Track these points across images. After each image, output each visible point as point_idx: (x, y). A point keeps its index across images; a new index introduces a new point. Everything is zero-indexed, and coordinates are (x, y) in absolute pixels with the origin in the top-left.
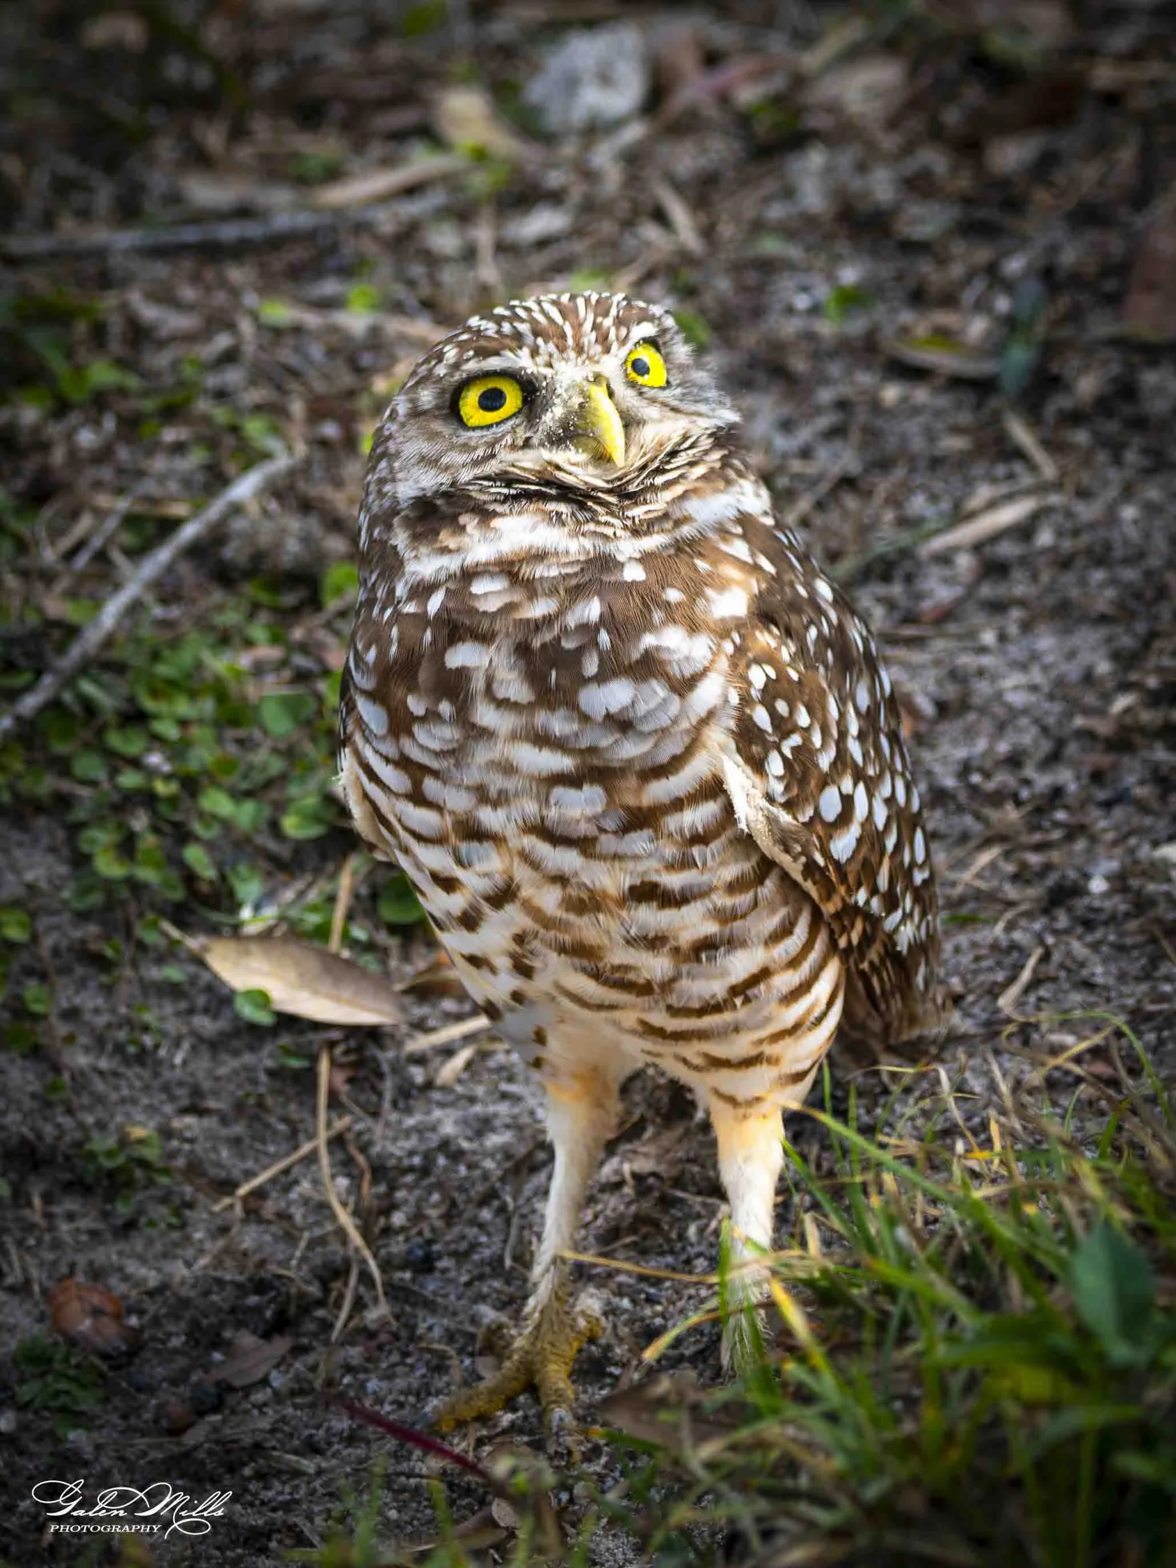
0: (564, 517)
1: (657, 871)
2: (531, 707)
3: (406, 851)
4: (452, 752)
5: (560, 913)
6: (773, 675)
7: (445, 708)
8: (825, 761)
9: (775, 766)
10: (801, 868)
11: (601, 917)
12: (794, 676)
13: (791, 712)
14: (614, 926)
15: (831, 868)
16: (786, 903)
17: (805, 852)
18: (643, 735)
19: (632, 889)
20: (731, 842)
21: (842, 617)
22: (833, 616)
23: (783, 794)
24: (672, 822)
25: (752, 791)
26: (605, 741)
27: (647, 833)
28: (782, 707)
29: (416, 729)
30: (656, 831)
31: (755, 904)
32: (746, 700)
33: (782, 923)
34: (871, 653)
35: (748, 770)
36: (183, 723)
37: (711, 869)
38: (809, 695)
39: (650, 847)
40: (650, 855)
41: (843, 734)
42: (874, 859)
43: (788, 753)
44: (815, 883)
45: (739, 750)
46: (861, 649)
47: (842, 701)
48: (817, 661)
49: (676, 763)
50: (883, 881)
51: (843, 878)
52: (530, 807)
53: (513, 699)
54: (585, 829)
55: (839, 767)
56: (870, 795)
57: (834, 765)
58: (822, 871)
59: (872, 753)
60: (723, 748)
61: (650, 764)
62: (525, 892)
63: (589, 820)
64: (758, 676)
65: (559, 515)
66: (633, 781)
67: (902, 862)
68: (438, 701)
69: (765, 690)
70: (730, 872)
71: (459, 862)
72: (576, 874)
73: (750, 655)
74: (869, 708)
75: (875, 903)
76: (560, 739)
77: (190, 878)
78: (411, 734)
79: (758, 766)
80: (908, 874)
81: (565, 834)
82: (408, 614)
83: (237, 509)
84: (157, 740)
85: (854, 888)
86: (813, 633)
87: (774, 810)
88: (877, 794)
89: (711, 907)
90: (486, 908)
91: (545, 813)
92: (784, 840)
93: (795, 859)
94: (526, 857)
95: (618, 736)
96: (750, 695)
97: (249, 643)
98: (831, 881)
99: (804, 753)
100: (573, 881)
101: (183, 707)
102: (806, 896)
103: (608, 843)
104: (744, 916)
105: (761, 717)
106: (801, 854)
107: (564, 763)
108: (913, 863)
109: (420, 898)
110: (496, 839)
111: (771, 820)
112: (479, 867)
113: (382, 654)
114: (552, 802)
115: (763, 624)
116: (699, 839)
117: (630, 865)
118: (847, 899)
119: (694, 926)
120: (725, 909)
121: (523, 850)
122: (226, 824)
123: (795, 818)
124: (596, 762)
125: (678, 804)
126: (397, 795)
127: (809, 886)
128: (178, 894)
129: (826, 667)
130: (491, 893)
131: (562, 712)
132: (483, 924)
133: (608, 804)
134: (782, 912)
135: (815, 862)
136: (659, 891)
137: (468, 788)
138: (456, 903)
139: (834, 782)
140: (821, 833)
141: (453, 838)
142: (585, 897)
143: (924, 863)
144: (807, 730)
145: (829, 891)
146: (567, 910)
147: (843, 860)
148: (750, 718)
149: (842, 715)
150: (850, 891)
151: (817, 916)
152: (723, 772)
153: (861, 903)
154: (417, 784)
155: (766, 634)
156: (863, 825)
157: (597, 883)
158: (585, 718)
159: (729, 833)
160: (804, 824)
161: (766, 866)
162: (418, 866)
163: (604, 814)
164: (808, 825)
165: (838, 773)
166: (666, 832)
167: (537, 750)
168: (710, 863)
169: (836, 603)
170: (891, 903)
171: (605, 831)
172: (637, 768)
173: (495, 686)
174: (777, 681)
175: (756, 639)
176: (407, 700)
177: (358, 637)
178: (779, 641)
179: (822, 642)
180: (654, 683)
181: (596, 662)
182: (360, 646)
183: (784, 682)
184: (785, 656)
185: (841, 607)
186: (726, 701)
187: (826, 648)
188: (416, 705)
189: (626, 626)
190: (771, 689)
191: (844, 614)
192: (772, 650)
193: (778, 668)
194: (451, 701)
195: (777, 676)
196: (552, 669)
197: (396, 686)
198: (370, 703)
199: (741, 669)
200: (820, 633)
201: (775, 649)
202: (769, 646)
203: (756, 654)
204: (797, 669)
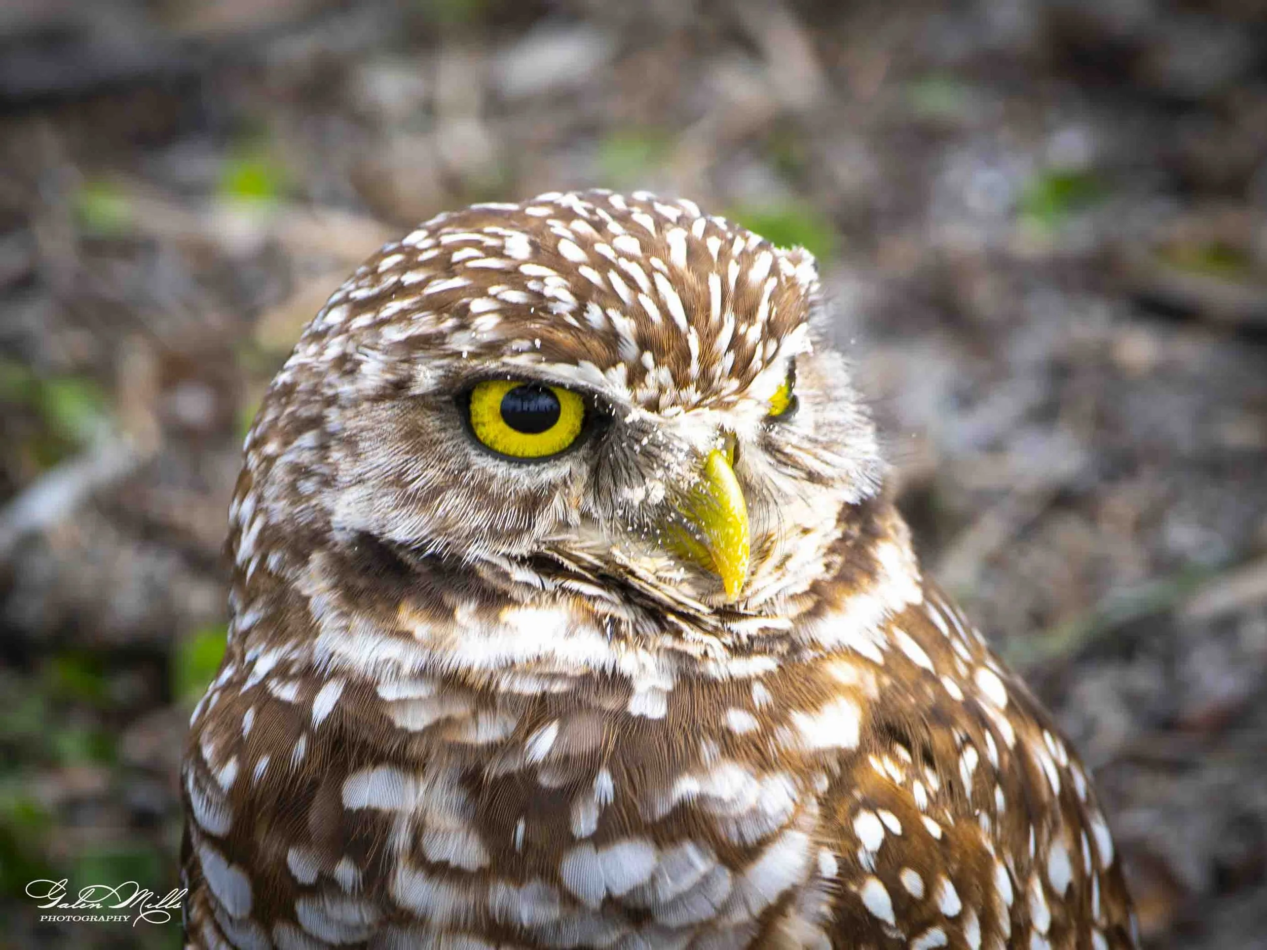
0: (623, 628)
2: (483, 876)
6: (896, 827)
7: (347, 872)
12: (935, 830)
13: (928, 892)
18: (666, 932)
21: (1022, 732)
22: (1007, 731)
26: (604, 938)
28: (914, 882)
29: (301, 907)
32: (851, 871)
34: (1074, 793)
38: (962, 862)
41: (1020, 928)
46: (1056, 787)
47: (1020, 873)
48: (977, 805)
53: (453, 863)
64: (870, 830)
65: (615, 622)
68: (336, 858)
69: (882, 853)
73: (858, 794)
74: (1070, 886)
78: (293, 919)
82: (278, 701)
83: (32, 541)
86: (969, 761)
95: (624, 929)
96: (856, 860)
105: (876, 898)
113: (244, 776)
115: (882, 742)
129: (993, 816)
131: (533, 887)
144: (956, 918)
148: (857, 899)
149: (1021, 897)
155: (886, 760)
169: (1011, 709)
173: (425, 841)
174: (904, 837)
175: (869, 767)
176: (286, 856)
177: (204, 737)
178: (910, 772)
179: (986, 774)
180: (690, 849)
181: (595, 814)
182: (208, 752)
183: (915, 840)
184: (920, 797)
185: (1021, 717)
186: (814, 871)
187: (994, 786)
188: (301, 865)
189: (643, 766)
190: (893, 851)
191: (1027, 727)
192: (897, 786)
193: (906, 817)
194: (358, 862)
195: (903, 829)
196: (517, 818)
197: (267, 832)
198: (222, 864)
199: (841, 818)
200: (983, 761)
201: (901, 785)
202: (892, 779)
203: (867, 792)
204: (940, 818)
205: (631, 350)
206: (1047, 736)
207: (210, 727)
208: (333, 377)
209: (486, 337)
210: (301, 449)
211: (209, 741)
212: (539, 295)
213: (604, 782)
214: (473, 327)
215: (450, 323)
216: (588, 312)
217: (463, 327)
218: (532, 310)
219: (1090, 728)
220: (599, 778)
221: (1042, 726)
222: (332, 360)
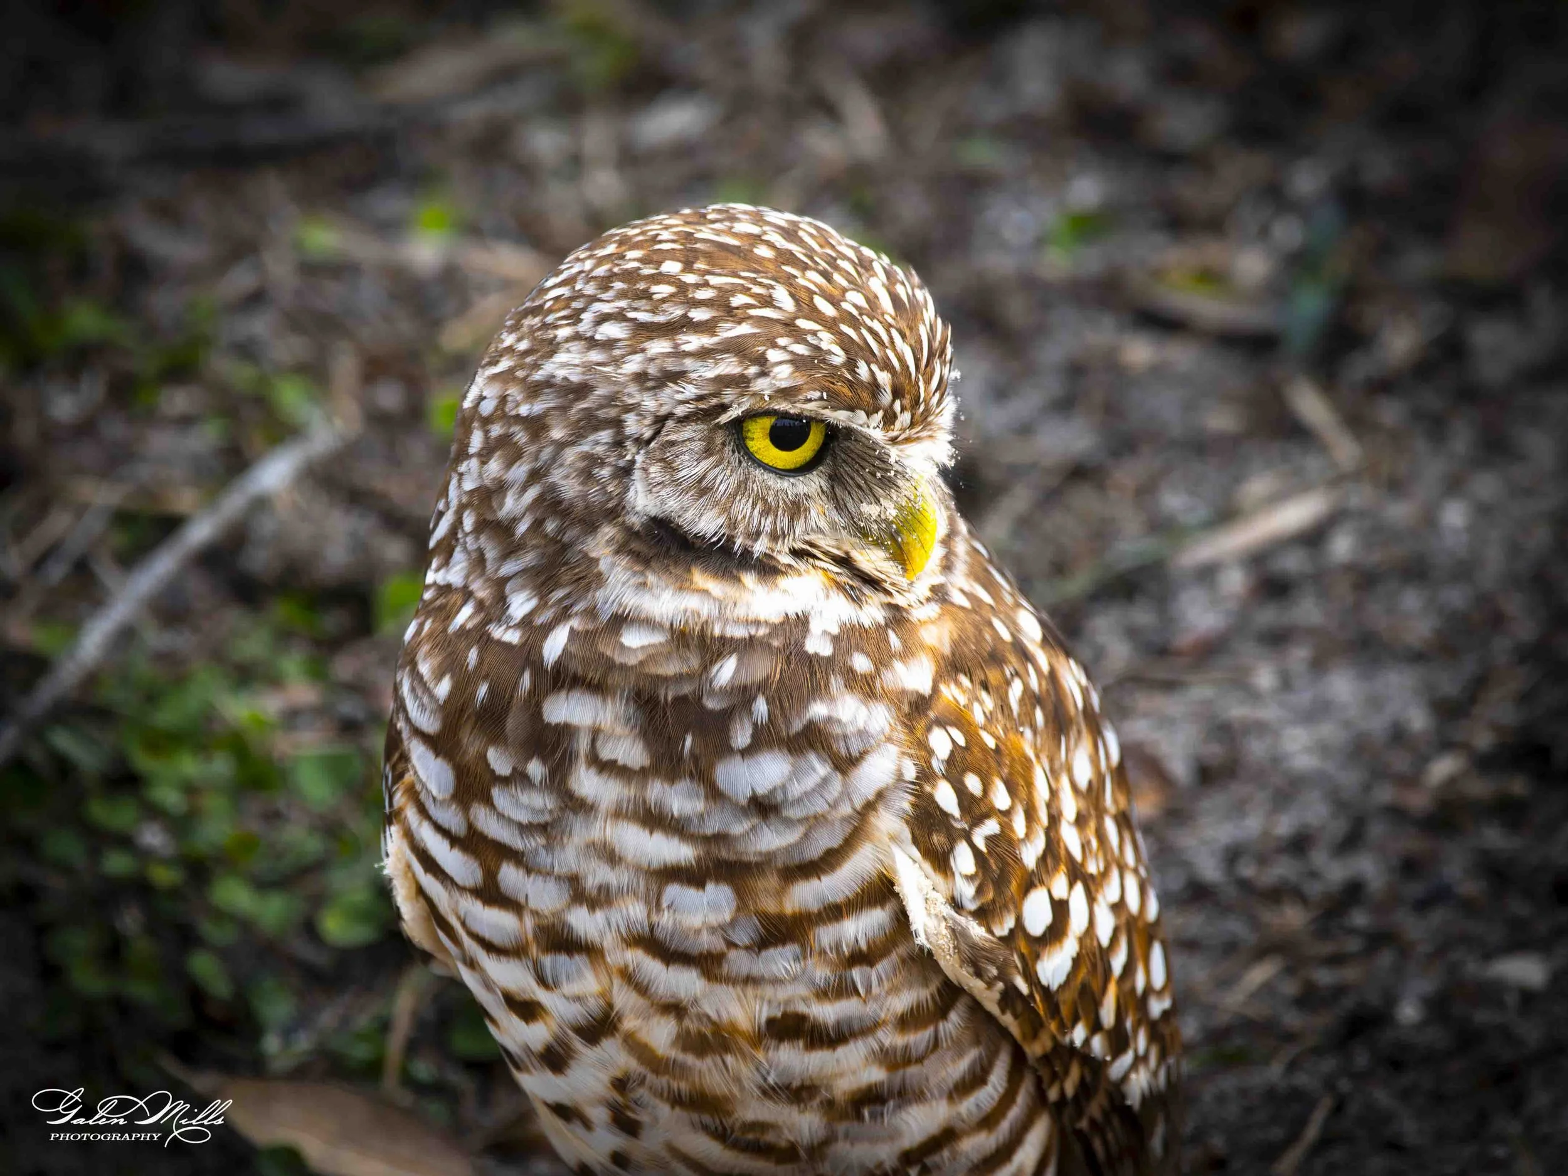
1: (804, 1000)
2: (643, 775)
3: (472, 964)
4: (543, 828)
5: (674, 1054)
6: (961, 741)
7: (536, 769)
8: (1030, 854)
9: (964, 860)
10: (997, 996)
11: (729, 1059)
12: (991, 743)
13: (986, 791)
14: (746, 1071)
15: (1038, 998)
16: (977, 1042)
17: (1003, 976)
18: (789, 823)
19: (771, 1022)
20: (903, 961)
21: (1054, 661)
23: (975, 898)
24: (825, 935)
25: (933, 895)
26: (738, 828)
27: (791, 949)
28: (973, 783)
29: (496, 793)
30: (803, 947)
31: (936, 1044)
32: (926, 775)
33: (972, 1068)
35: (927, 866)
36: (190, 789)
37: (876, 999)
38: (1011, 767)
39: (795, 968)
40: (795, 979)
41: (1054, 820)
42: (1096, 985)
43: (981, 844)
44: (1016, 1016)
45: (915, 841)
46: (1080, 704)
47: (1053, 773)
48: (1022, 722)
49: (830, 860)
50: (1108, 1014)
51: (1053, 1007)
52: (635, 911)
53: (620, 762)
54: (708, 942)
55: (1049, 861)
56: (1091, 899)
57: (1042, 860)
58: (1027, 1000)
59: (1094, 843)
60: (894, 838)
61: (797, 861)
62: (629, 1024)
63: (712, 930)
64: (941, 743)
66: (772, 881)
67: (1133, 989)
68: (528, 758)
69: (950, 762)
70: (902, 1002)
71: (542, 981)
72: (695, 1001)
73: (932, 714)
74: (1090, 783)
75: (1098, 1044)
76: (678, 821)
77: (196, 995)
78: (489, 802)
79: (941, 861)
80: (1142, 1003)
81: (681, 949)
83: (261, 504)
84: (154, 812)
85: (1069, 1024)
86: (1017, 687)
87: (961, 920)
88: (1100, 898)
89: (876, 1047)
90: (577, 1043)
91: (655, 918)
92: (975, 958)
93: (990, 984)
94: (628, 976)
95: (755, 821)
96: (930, 767)
97: (275, 682)
98: (1038, 1014)
99: (1004, 844)
100: (693, 1011)
101: (189, 766)
102: (1004, 1032)
103: (739, 962)
104: (920, 1060)
105: (945, 797)
106: (998, 978)
107: (680, 852)
108: (1149, 989)
109: (492, 1029)
110: (591, 951)
111: (957, 934)
112: (569, 988)
114: (664, 905)
115: (950, 674)
116: (861, 957)
117: (768, 991)
118: (1059, 1037)
119: (854, 1073)
120: (895, 1049)
121: (626, 967)
122: (245, 925)
123: (990, 931)
124: (724, 854)
125: (835, 912)
126: (462, 889)
127: (1007, 1020)
128: (179, 1017)
129: (1035, 731)
130: (583, 1022)
131: (684, 785)
132: (572, 1063)
133: (738, 909)
134: (972, 1055)
135: (1016, 989)
136: (807, 1026)
137: (559, 878)
138: (537, 1034)
139: (1042, 882)
140: (1024, 951)
141: (534, 950)
142: (709, 1034)
143: (1164, 989)
144: (1007, 813)
145: (1035, 1027)
146: (685, 1049)
147: (1054, 986)
148: (931, 798)
149: (1054, 793)
150: (1065, 1027)
151: (1019, 1059)
152: (895, 871)
153: (1078, 1043)
154: (491, 876)
155: (953, 686)
156: (1081, 940)
157: (724, 1016)
158: (715, 794)
159: (902, 950)
160: (1001, 939)
161: (950, 993)
162: (488, 984)
163: (733, 923)
164: (1008, 940)
165: (1048, 872)
166: (816, 947)
167: (647, 832)
168: (875, 990)
169: (1045, 641)
170: (1119, 1041)
171: (735, 946)
172: (780, 864)
173: (600, 745)
174: (967, 748)
175: (940, 693)
176: (487, 751)
177: (420, 656)
178: (971, 697)
179: (1029, 699)
180: (812, 757)
181: (749, 731)
182: (425, 668)
183: (976, 750)
184: (979, 717)
185: (1053, 647)
186: (900, 777)
187: (1034, 708)
188: (498, 762)
189: (791, 694)
190: (959, 759)
191: (1057, 656)
192: (962, 707)
193: (968, 732)
194: (544, 760)
195: (967, 742)
196: (686, 732)
197: (471, 734)
198: (430, 755)
199: (919, 734)
200: (1027, 689)
201: (964, 706)
202: (957, 702)
203: (938, 713)
204: (994, 732)
205: (886, 398)
206: (1072, 663)
207: (425, 648)
208: (632, 389)
209: (784, 384)
210: (597, 443)
211: (425, 659)
212: (817, 348)
213: (761, 707)
214: (772, 374)
215: (753, 370)
216: (858, 368)
217: (764, 374)
218: (816, 361)
219: (1100, 654)
220: (757, 704)
221: (1068, 654)
222: (632, 374)
